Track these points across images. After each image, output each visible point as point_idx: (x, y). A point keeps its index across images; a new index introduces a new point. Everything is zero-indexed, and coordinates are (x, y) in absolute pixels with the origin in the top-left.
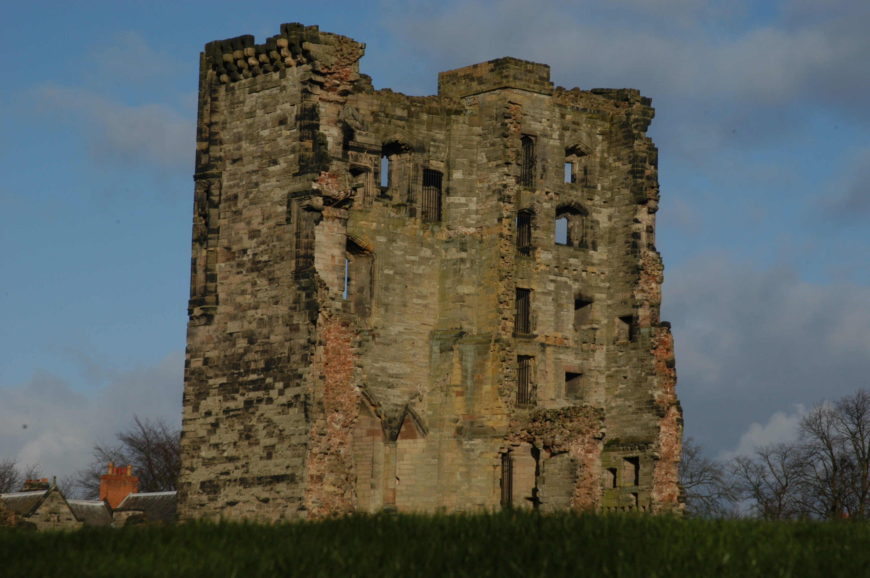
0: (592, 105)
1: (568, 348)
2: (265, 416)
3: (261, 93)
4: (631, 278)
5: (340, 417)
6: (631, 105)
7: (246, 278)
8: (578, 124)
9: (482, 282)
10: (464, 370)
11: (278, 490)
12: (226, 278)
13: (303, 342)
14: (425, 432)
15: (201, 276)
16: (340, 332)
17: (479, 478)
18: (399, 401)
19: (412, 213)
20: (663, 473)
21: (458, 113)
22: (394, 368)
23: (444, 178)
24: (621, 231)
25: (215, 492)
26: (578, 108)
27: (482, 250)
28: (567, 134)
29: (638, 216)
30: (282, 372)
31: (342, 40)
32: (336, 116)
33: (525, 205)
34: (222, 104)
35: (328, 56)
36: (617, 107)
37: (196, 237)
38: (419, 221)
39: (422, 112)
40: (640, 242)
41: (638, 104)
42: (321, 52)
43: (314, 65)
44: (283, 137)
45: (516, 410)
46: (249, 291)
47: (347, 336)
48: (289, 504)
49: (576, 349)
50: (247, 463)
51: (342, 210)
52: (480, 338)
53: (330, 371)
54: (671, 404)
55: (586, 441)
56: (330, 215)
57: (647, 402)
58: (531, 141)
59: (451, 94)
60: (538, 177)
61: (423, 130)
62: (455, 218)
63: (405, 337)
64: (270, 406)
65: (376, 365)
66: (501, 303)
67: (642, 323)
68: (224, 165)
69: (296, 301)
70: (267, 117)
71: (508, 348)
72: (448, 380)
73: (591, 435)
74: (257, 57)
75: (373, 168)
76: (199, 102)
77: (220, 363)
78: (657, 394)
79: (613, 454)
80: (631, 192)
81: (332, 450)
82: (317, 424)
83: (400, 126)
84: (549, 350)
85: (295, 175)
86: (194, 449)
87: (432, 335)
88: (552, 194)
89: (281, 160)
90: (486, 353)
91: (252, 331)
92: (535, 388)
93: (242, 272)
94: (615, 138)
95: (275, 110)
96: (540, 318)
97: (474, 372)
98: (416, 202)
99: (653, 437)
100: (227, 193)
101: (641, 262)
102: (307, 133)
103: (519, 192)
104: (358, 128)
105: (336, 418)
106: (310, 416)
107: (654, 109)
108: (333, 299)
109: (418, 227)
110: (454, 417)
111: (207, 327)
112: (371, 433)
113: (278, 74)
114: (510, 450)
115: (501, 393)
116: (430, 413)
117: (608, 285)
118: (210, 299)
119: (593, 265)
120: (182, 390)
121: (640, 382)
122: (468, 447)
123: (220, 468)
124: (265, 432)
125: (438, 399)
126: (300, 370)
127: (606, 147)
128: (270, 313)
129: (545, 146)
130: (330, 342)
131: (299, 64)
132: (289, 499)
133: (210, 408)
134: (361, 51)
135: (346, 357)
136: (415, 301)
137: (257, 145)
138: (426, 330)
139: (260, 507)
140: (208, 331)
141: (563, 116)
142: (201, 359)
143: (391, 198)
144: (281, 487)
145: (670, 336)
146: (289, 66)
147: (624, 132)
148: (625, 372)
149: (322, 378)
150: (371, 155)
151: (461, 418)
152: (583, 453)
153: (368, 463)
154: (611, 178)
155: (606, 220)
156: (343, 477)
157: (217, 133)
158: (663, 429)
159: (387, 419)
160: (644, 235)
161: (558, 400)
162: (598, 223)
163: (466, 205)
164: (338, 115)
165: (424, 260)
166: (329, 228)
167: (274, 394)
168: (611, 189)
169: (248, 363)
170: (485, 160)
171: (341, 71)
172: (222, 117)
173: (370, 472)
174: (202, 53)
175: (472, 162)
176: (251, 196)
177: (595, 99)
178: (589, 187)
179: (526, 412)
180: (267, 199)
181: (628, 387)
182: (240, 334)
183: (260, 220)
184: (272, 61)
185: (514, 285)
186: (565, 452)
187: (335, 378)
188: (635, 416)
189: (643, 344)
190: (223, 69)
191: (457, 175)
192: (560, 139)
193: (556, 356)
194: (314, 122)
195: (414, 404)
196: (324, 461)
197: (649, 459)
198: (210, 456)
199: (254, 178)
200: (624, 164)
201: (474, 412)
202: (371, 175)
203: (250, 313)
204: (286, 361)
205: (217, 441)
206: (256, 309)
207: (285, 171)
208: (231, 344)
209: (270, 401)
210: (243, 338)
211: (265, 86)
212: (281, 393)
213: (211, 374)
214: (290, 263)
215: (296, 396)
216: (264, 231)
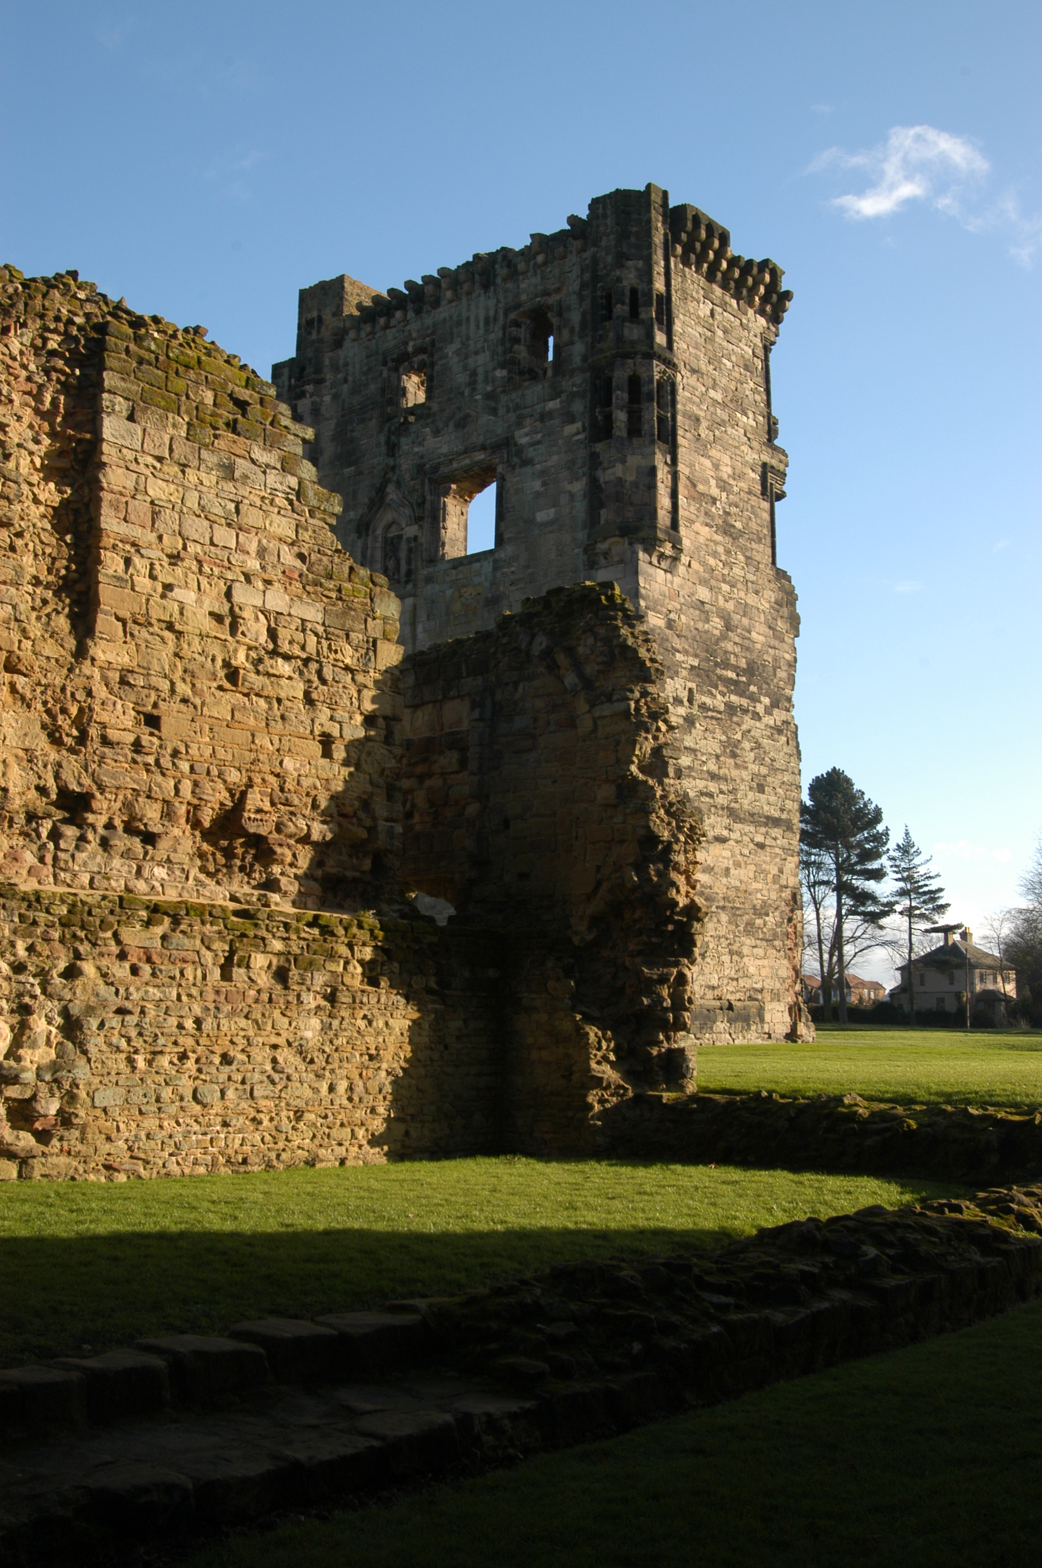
2: (752, 733)
3: (718, 309)
7: (717, 538)
11: (773, 835)
12: (691, 521)
15: (664, 499)
30: (767, 684)
34: (672, 281)
44: (749, 387)
46: (723, 557)
50: (734, 789)
64: (757, 723)
69: (779, 603)
70: (729, 347)
74: (730, 265)
77: (690, 636)
85: (765, 444)
91: (729, 613)
93: (711, 526)
95: (738, 346)
111: (669, 575)
128: (750, 601)
131: (760, 314)
132: (787, 851)
137: (719, 371)
139: (754, 853)
140: (672, 583)
144: (778, 832)
146: (751, 307)
167: (760, 709)
169: (726, 653)
172: (673, 299)
176: (717, 433)
180: (737, 451)
182: (714, 609)
184: (741, 285)
199: (720, 412)
203: (725, 587)
204: (771, 673)
205: (693, 746)
206: (732, 586)
207: (755, 431)
208: (703, 616)
209: (756, 717)
210: (718, 616)
211: (724, 306)
212: (768, 711)
213: (678, 647)
214: (769, 551)
215: (785, 722)
216: (736, 489)
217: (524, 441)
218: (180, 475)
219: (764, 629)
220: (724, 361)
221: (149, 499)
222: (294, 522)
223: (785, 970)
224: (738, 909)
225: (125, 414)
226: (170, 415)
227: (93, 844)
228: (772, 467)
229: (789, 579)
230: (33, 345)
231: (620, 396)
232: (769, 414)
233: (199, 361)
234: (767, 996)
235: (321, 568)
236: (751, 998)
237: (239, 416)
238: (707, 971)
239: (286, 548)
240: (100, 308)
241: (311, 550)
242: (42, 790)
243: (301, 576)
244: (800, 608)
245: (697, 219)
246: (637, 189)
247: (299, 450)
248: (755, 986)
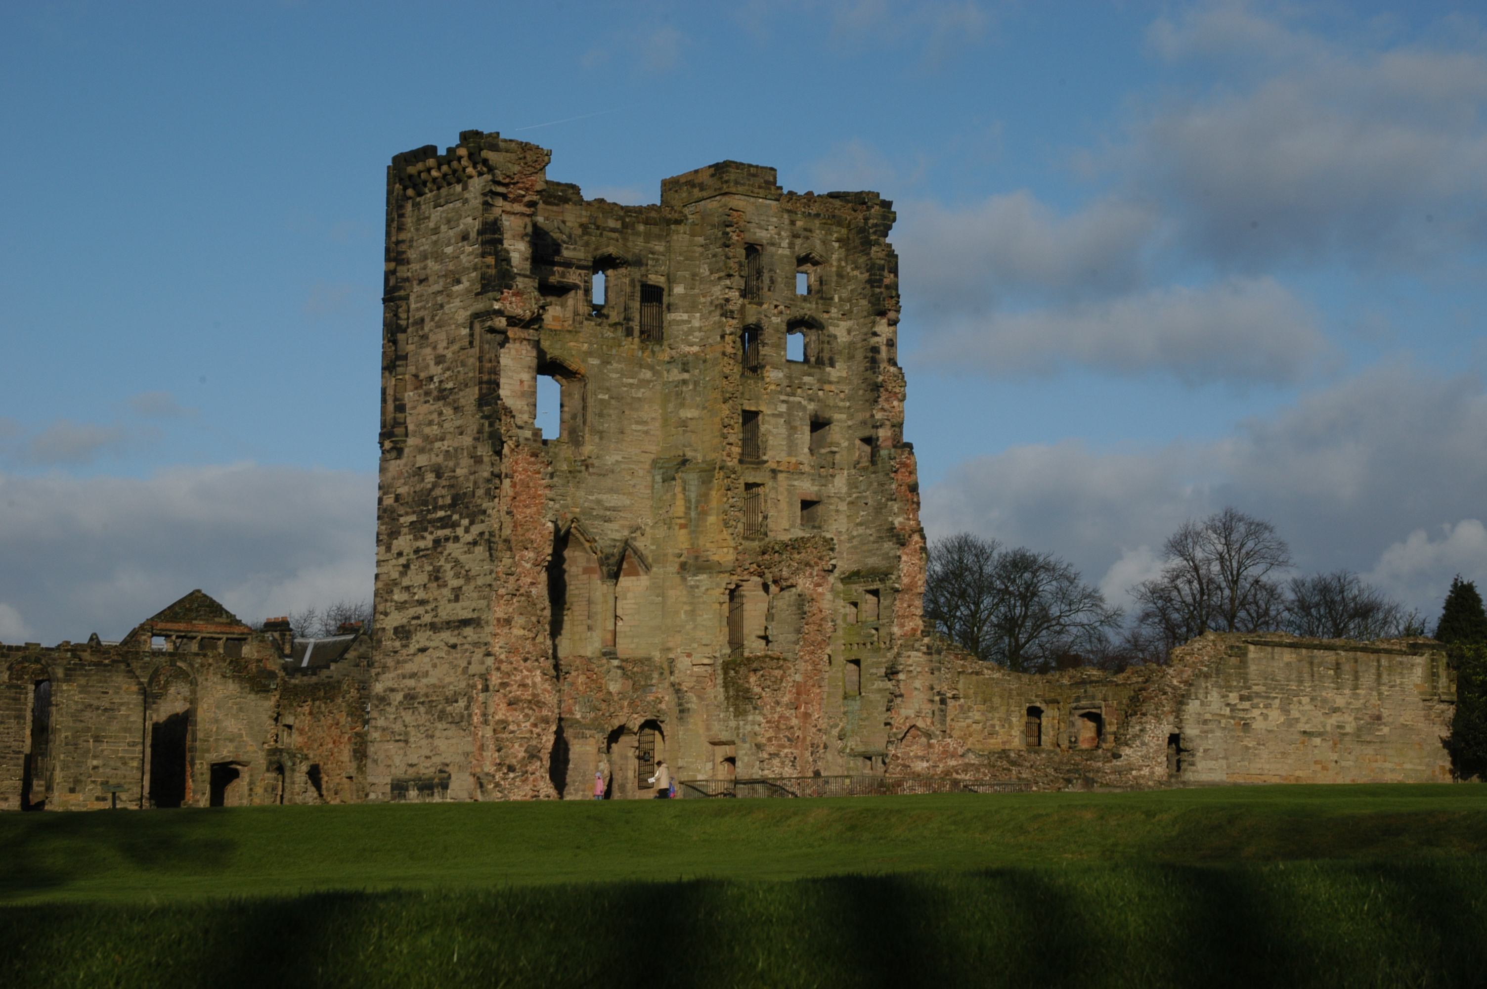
0: (827, 210)
1: (803, 473)
2: (453, 555)
3: (445, 207)
4: (870, 396)
5: (530, 554)
6: (869, 208)
7: (433, 408)
8: (810, 231)
9: (706, 405)
10: (688, 500)
11: (465, 634)
12: (414, 408)
13: (486, 474)
14: (648, 568)
15: (391, 406)
16: (529, 463)
17: (705, 616)
18: (618, 536)
19: (629, 332)
20: (905, 605)
21: (678, 222)
22: (612, 500)
23: (665, 293)
24: (859, 345)
25: (407, 638)
26: (810, 214)
27: (706, 370)
28: (798, 242)
29: (877, 329)
30: (467, 507)
31: (525, 147)
32: (522, 229)
33: (751, 320)
34: (409, 221)
35: (510, 165)
36: (855, 211)
37: (385, 365)
38: (637, 340)
39: (639, 222)
40: (880, 356)
41: (877, 208)
42: (501, 160)
43: (494, 175)
44: (465, 254)
45: (743, 542)
46: (436, 422)
47: (535, 467)
48: (476, 650)
49: (813, 475)
50: (436, 607)
51: (531, 331)
52: (704, 465)
53: (519, 506)
54: (914, 532)
55: (815, 573)
56: (517, 337)
57: (888, 530)
58: (757, 251)
59: (673, 203)
60: (766, 289)
61: (640, 242)
62: (677, 337)
63: (623, 466)
64: (457, 545)
65: (590, 497)
66: (725, 427)
67: (883, 445)
68: (412, 286)
69: (480, 431)
70: (451, 233)
71: (733, 476)
72: (671, 512)
73: (820, 567)
74: (439, 169)
75: (582, 285)
76: (387, 220)
77: (410, 499)
78: (898, 521)
79: (855, 587)
80: (869, 302)
81: (522, 591)
82: (503, 563)
83: (613, 239)
84: (781, 476)
85: (477, 294)
86: (387, 593)
87: (654, 462)
88: (781, 307)
89: (464, 279)
90: (711, 481)
91: (439, 465)
92: (765, 518)
93: (429, 401)
94: (852, 245)
95: (458, 225)
96: (770, 442)
97: (698, 502)
98: (633, 320)
99: (892, 567)
100: (414, 316)
101: (881, 378)
102: (488, 248)
103: (743, 306)
104: (564, 242)
105: (526, 556)
106: (494, 555)
107: (895, 213)
108: (521, 428)
109: (636, 347)
110: (677, 551)
111: (398, 461)
112: (587, 571)
113: (460, 185)
114: (738, 586)
115: (726, 525)
116: (653, 547)
117: (848, 404)
118: (399, 430)
119: (830, 383)
120: (376, 529)
121: (881, 508)
122: (692, 583)
123: (412, 612)
124: (452, 573)
125: (661, 532)
126: (485, 505)
127: (843, 255)
128: (456, 445)
129: (772, 256)
130: (516, 474)
131: (480, 174)
132: (476, 644)
133: (401, 548)
134: (546, 158)
135: (536, 490)
136: (634, 427)
137: (441, 263)
138: (648, 459)
139: (448, 653)
140: (399, 466)
141: (793, 223)
142: (393, 495)
143: (607, 317)
144: (468, 631)
145: (912, 458)
146: (470, 177)
147: (861, 238)
148: (866, 497)
149: (508, 513)
150: (580, 271)
151: (685, 552)
152: (812, 587)
153: (585, 603)
154: (849, 288)
155: (845, 334)
156: (534, 619)
157: (404, 252)
158: (904, 558)
159: (603, 556)
160: (884, 349)
161: (792, 530)
162: (835, 337)
163: (689, 322)
164: (525, 228)
165: (644, 383)
166: (517, 351)
167: (460, 531)
168: (849, 300)
169: (436, 499)
170: (707, 273)
171: (525, 180)
172: (409, 235)
173: (586, 613)
174: (389, 167)
175: (694, 275)
176: (437, 318)
177: (831, 203)
178: (825, 299)
179: (756, 544)
180: (452, 322)
181: (868, 514)
182: (428, 468)
183: (445, 344)
184: (455, 172)
185: (740, 407)
186: (792, 586)
187: (525, 513)
188: (876, 545)
189: (883, 467)
190: (408, 183)
191: (679, 290)
192: (790, 247)
193: (790, 483)
194: (496, 236)
195: (635, 539)
196: (513, 603)
197: (889, 591)
198: (402, 600)
199: (439, 299)
200: (861, 273)
201: (698, 545)
202: (581, 293)
203: (437, 444)
204: (471, 496)
205: (408, 584)
206: (443, 440)
207: (468, 290)
208: (420, 479)
209: (456, 540)
214: (474, 390)
216: (449, 355)
220: (445, 250)
223: (469, 745)
224: (434, 701)
228: (479, 312)
234: (453, 769)
236: (440, 771)
248: (444, 761)
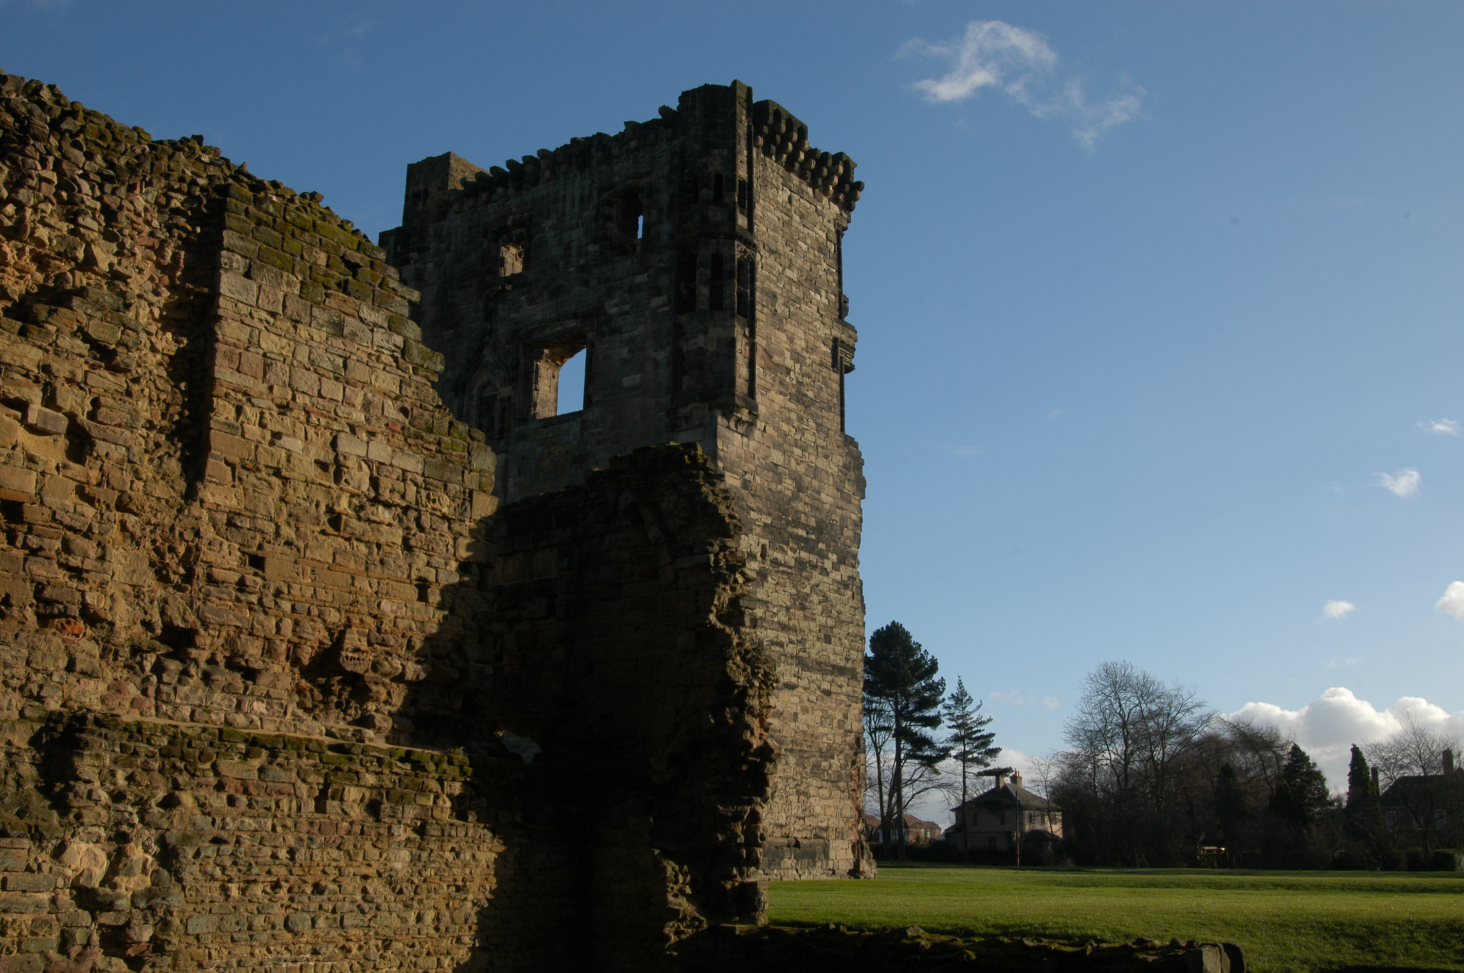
2: (820, 587)
3: (795, 196)
7: (790, 405)
11: (839, 683)
12: (766, 390)
15: (743, 368)
30: (834, 542)
44: (822, 268)
46: (795, 424)
50: (803, 639)
64: (825, 578)
70: (805, 231)
74: (807, 156)
77: (764, 496)
85: (836, 320)
89: (823, 293)
91: (800, 475)
93: (785, 395)
95: (812, 229)
100: (763, 283)
111: (745, 439)
113: (812, 190)
131: (833, 200)
132: (851, 698)
137: (795, 253)
139: (821, 699)
140: (748, 446)
142: (739, 478)
144: (842, 680)
146: (826, 194)
169: (797, 512)
176: (792, 309)
182: (786, 471)
199: (795, 290)
203: (797, 451)
204: (838, 532)
205: (764, 598)
206: (804, 450)
207: (827, 308)
208: (776, 478)
209: (824, 572)
210: (790, 478)
211: (801, 193)
212: (836, 567)
213: (753, 505)
214: (838, 419)
215: (852, 578)
216: (808, 361)
217: (613, 311)
218: (292, 330)
219: (832, 491)
220: (800, 243)
221: (262, 352)
222: (398, 378)
223: (848, 810)
224: (806, 752)
225: (242, 271)
226: (285, 274)
227: (195, 679)
228: (843, 342)
229: (856, 445)
230: (157, 203)
231: (704, 272)
232: (841, 293)
233: (314, 225)
234: (832, 835)
235: (422, 422)
236: (816, 836)
237: (350, 278)
238: (775, 810)
239: (390, 403)
240: (222, 171)
241: (413, 405)
242: (148, 625)
243: (403, 428)
244: (866, 472)
245: (778, 113)
246: (724, 84)
247: (406, 311)
248: (820, 824)
